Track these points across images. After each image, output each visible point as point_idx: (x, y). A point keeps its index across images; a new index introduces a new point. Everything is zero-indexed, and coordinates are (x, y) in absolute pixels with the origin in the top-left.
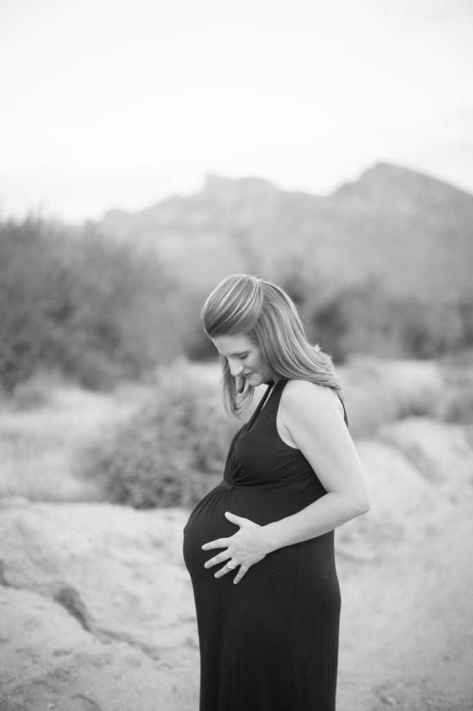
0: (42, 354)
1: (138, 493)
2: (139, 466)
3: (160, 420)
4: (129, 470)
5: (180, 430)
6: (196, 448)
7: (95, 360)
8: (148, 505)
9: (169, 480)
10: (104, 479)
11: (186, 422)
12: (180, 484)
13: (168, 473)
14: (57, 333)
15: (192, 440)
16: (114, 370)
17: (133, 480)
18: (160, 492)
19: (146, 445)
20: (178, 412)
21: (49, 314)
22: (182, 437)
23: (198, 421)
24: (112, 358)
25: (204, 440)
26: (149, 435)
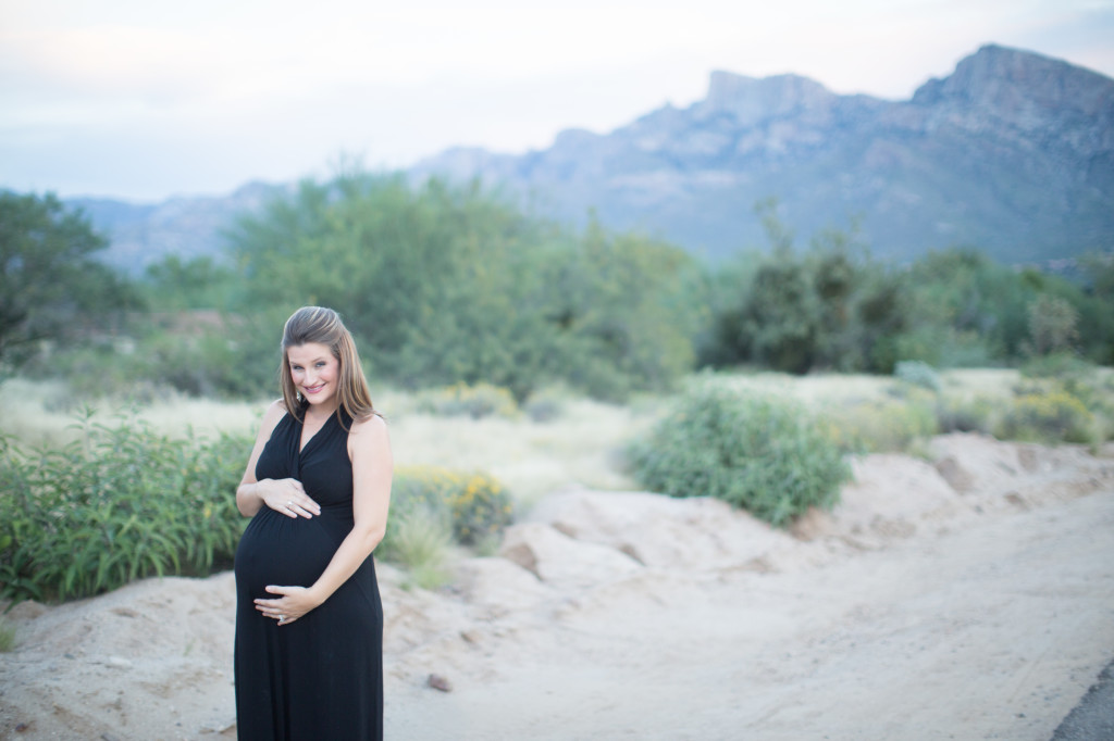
0: (543, 363)
1: (672, 484)
2: (672, 462)
3: (688, 424)
4: (664, 465)
5: (707, 432)
6: (722, 447)
7: (602, 368)
8: (680, 494)
9: (698, 474)
10: (642, 474)
11: (713, 425)
12: (708, 476)
13: (697, 467)
14: (563, 340)
15: (718, 440)
16: (622, 380)
17: (668, 473)
18: (690, 484)
19: (678, 443)
20: (705, 416)
21: (550, 319)
22: (709, 438)
23: (724, 424)
24: (619, 368)
25: (729, 440)
26: (681, 435)
